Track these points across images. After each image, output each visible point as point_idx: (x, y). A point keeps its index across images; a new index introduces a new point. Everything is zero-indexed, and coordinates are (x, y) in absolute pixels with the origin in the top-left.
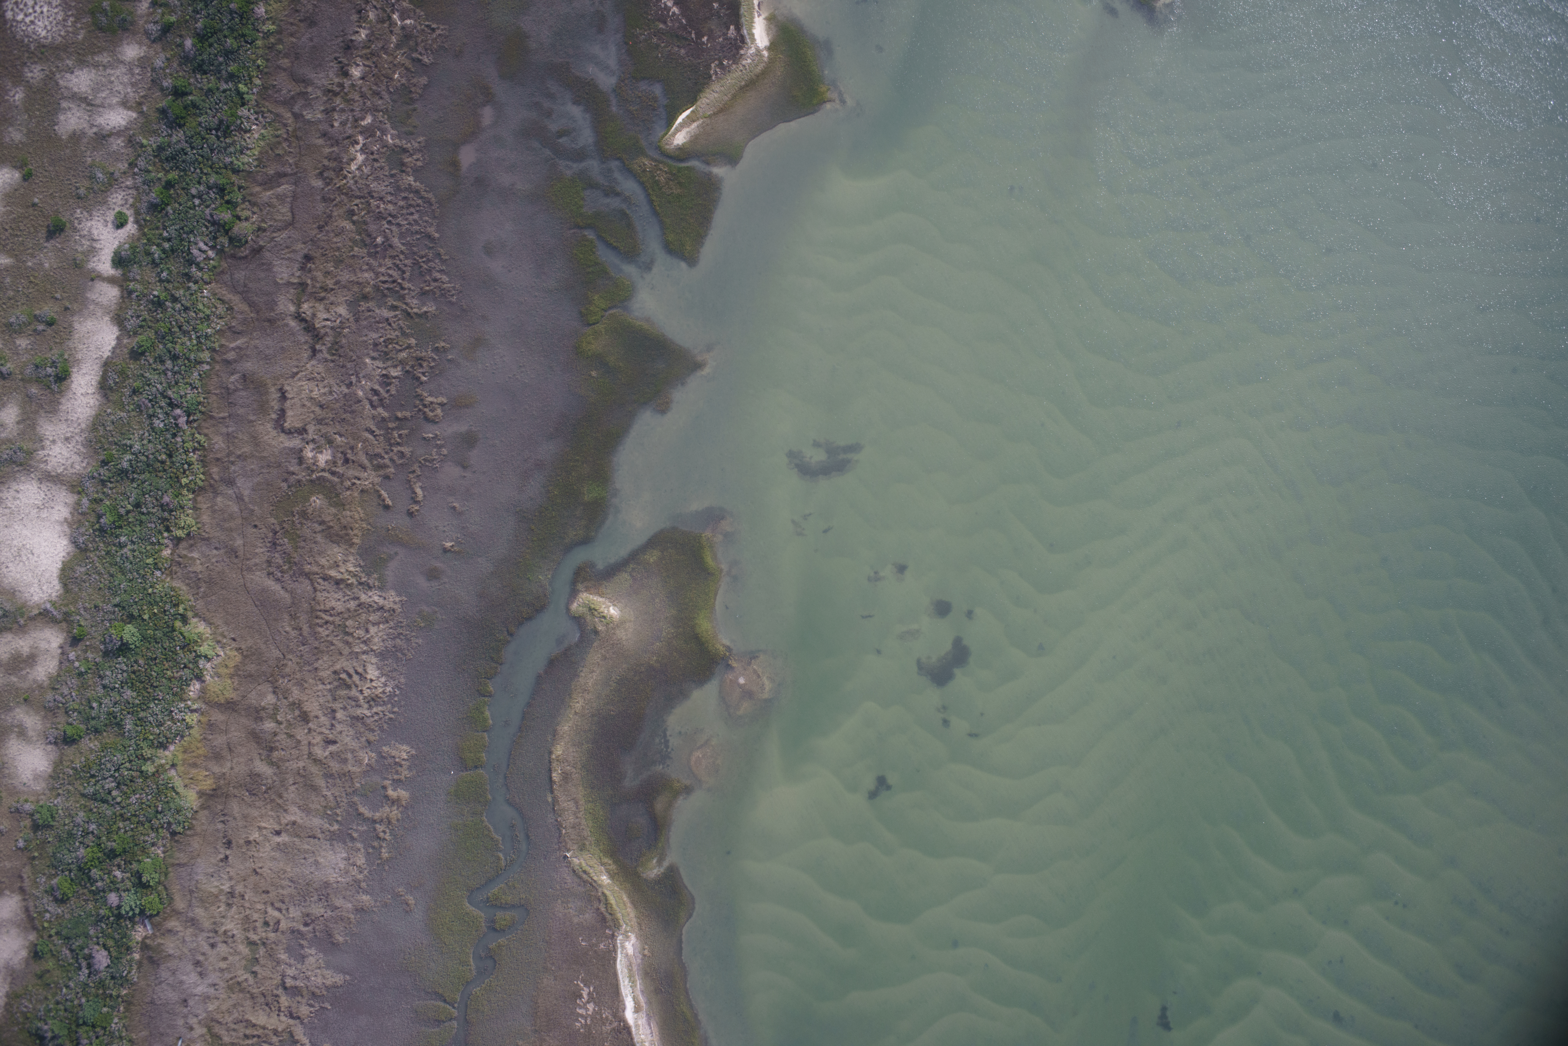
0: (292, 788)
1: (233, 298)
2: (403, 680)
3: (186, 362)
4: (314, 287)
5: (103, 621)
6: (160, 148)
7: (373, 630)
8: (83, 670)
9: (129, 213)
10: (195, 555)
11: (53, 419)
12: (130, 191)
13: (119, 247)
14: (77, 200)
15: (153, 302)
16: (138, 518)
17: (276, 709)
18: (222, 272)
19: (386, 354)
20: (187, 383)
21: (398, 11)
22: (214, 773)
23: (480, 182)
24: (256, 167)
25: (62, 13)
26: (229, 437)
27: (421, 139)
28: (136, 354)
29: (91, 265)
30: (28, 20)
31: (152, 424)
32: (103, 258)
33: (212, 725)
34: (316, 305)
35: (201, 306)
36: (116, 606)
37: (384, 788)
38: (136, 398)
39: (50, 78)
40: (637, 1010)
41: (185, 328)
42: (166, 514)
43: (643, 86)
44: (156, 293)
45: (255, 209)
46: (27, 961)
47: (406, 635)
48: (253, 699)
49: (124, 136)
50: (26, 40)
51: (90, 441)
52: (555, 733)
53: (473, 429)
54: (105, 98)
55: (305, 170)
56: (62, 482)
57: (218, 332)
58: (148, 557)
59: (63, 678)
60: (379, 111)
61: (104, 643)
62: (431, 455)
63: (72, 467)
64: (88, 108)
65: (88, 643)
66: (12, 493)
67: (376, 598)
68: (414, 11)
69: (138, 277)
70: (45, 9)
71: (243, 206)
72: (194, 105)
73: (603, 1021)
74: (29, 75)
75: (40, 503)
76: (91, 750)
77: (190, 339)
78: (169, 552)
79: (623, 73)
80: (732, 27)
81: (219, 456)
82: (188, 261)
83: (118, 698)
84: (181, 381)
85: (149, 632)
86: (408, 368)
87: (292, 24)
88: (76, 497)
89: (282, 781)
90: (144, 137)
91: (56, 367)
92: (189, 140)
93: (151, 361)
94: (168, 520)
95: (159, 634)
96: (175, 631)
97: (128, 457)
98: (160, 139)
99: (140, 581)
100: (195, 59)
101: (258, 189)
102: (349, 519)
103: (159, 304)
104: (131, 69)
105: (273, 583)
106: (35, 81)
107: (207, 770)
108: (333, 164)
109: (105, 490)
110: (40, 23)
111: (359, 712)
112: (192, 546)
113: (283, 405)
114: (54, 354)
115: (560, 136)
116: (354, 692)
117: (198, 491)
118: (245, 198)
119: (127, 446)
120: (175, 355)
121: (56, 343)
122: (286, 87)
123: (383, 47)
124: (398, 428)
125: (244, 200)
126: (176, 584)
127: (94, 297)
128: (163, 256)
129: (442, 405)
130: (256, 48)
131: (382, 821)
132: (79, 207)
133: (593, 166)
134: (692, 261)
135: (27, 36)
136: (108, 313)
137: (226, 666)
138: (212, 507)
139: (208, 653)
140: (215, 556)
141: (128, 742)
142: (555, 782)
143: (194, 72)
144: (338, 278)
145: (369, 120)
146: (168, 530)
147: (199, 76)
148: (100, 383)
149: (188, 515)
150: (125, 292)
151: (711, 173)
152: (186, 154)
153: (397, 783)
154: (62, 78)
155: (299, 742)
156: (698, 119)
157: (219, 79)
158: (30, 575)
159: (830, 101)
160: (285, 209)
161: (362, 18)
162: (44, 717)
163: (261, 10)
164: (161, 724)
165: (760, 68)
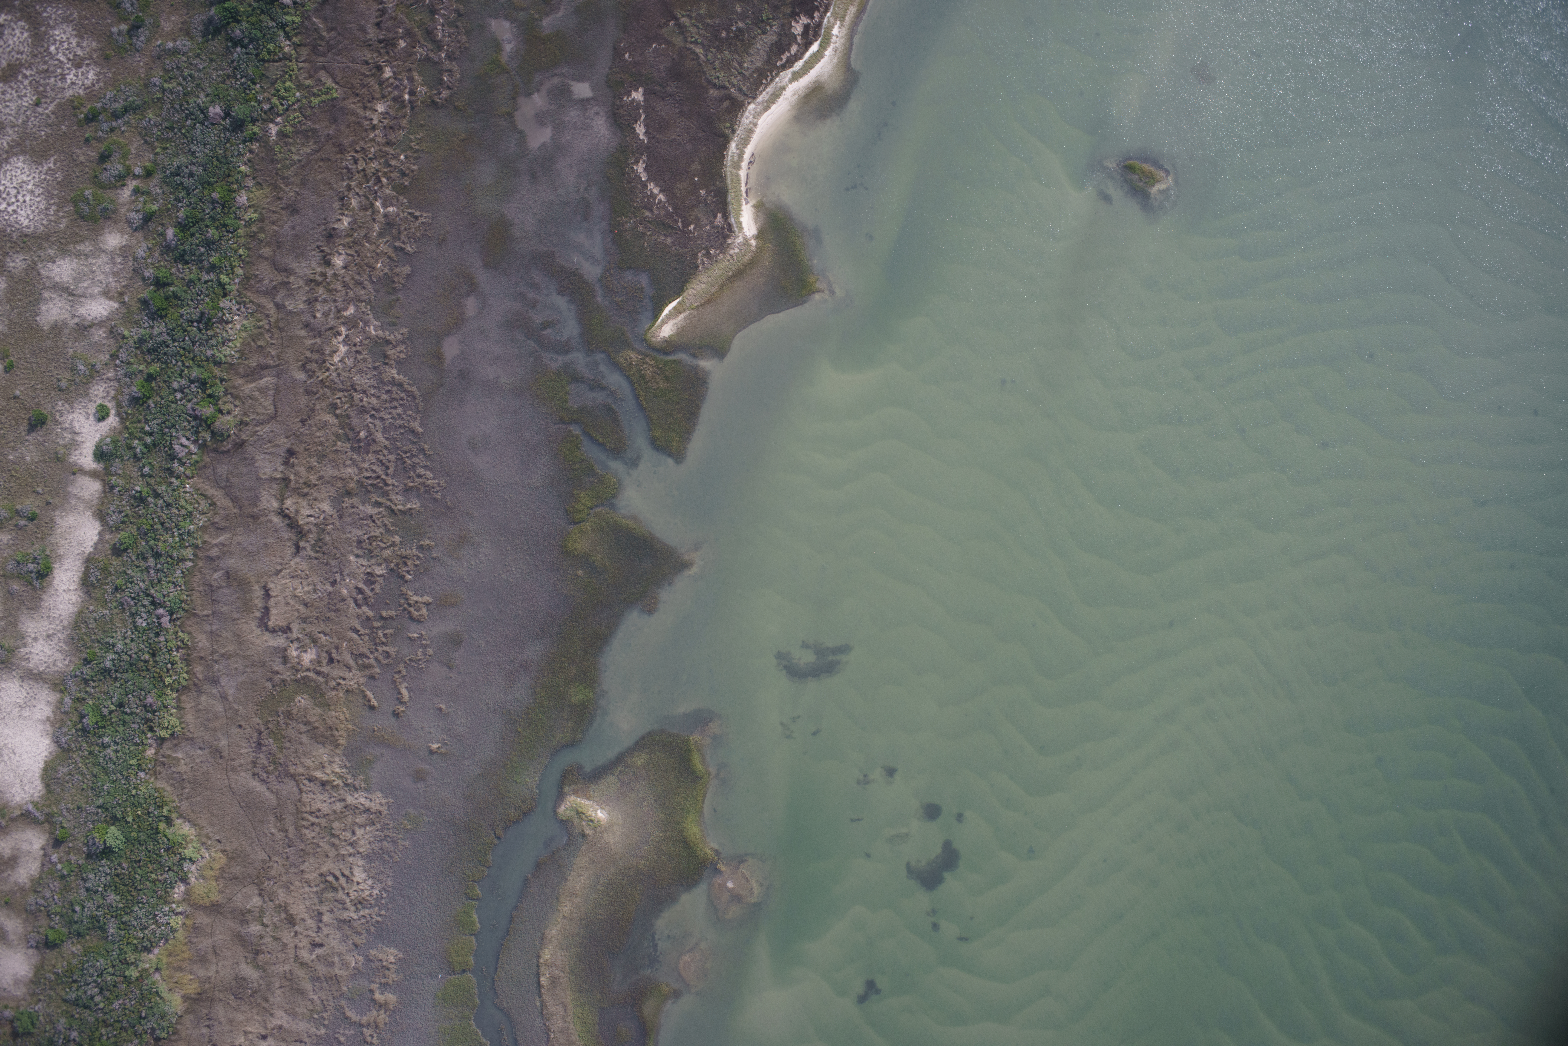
0: (278, 992)
1: (216, 493)
2: (390, 883)
3: (169, 559)
4: (297, 482)
5: (86, 822)
6: (142, 341)
7: (359, 832)
8: (66, 873)
9: (111, 405)
10: (179, 755)
11: (35, 616)
12: (112, 383)
13: (101, 440)
14: (58, 393)
15: (135, 497)
16: (121, 718)
17: (262, 911)
18: (205, 466)
19: (370, 551)
20: (170, 582)
21: (380, 198)
22: (198, 977)
23: (464, 375)
24: (238, 359)
25: (45, 202)
26: (213, 635)
27: (404, 330)
28: (118, 551)
29: (73, 459)
30: (10, 209)
31: (134, 622)
32: (85, 451)
33: (196, 928)
34: (300, 501)
35: (183, 503)
36: (99, 807)
37: (371, 991)
38: (118, 596)
39: (32, 268)
41: (167, 525)
42: (150, 715)
43: (629, 276)
44: (138, 488)
45: (237, 402)
47: (393, 837)
48: (238, 901)
49: (106, 327)
50: (9, 229)
51: (73, 639)
52: (543, 938)
53: (459, 629)
54: (86, 288)
55: (287, 362)
56: (44, 681)
57: (200, 528)
58: (132, 758)
59: (45, 880)
60: (361, 301)
61: (87, 845)
62: (416, 655)
63: (54, 665)
64: (70, 298)
65: (71, 845)
67: (362, 800)
68: (397, 198)
69: (120, 472)
70: (28, 198)
71: (225, 399)
72: (176, 296)
74: (12, 264)
75: (22, 701)
76: (74, 954)
77: (173, 537)
78: (153, 751)
79: (609, 262)
80: (719, 215)
81: (202, 654)
82: (170, 455)
83: (101, 902)
84: (164, 579)
85: (133, 834)
86: (392, 566)
87: (274, 212)
88: (58, 695)
89: (269, 985)
90: (126, 328)
91: (38, 564)
92: (171, 333)
93: (134, 558)
94: (152, 721)
95: (143, 836)
96: (159, 833)
97: (111, 656)
98: (142, 331)
99: (123, 782)
100: (176, 248)
101: (240, 381)
102: (334, 719)
103: (141, 500)
104: (113, 258)
105: (258, 784)
106: (16, 271)
107: (191, 974)
108: (316, 356)
109: (88, 689)
110: (22, 212)
111: (345, 915)
112: (176, 745)
113: (266, 602)
114: (35, 550)
115: (545, 328)
116: (341, 895)
117: (181, 690)
118: (227, 390)
119: (110, 645)
120: (157, 552)
121: (38, 538)
122: (267, 275)
123: (365, 236)
124: (383, 627)
125: (226, 393)
126: (160, 784)
127: (76, 491)
128: (145, 450)
129: (427, 604)
130: (238, 237)
131: (369, 1024)
132: (61, 400)
133: (579, 359)
134: (678, 456)
135: (10, 226)
136: (90, 508)
137: (212, 869)
138: (196, 706)
139: (193, 856)
140: (200, 756)
141: (111, 947)
142: (543, 987)
143: (175, 261)
144: (322, 473)
145: (351, 310)
146: (151, 729)
147: (180, 266)
148: (82, 579)
149: (172, 715)
150: (107, 487)
151: (698, 366)
152: (168, 346)
153: (384, 986)
154: (43, 267)
155: (285, 945)
156: (685, 310)
157: (200, 268)
158: (12, 775)
159: (819, 291)
160: (268, 403)
161: (345, 205)
162: (26, 921)
163: (242, 198)
164: (145, 928)
165: (747, 258)
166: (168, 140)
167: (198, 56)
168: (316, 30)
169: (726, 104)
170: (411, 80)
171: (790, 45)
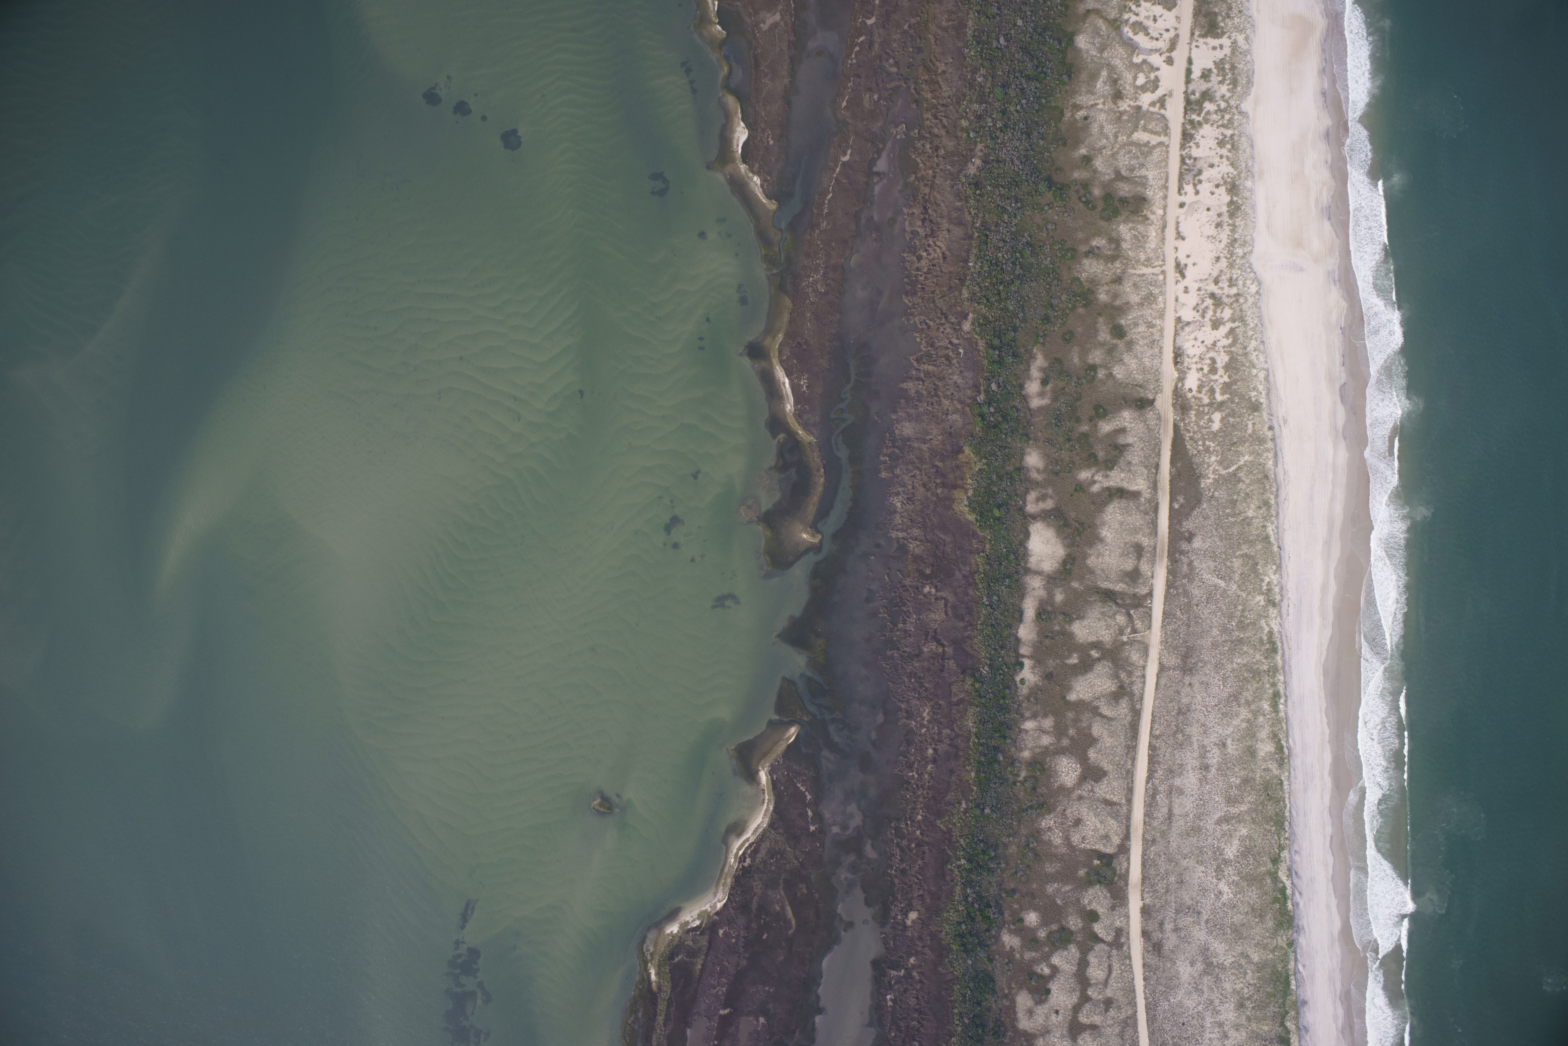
0: (927, 457)
1: (971, 652)
2: (886, 502)
3: (987, 623)
4: (938, 658)
5: (1010, 517)
6: (1009, 712)
7: (900, 522)
8: (1015, 497)
9: (1019, 685)
10: (975, 546)
11: (1041, 597)
12: (1019, 694)
13: (1021, 670)
14: (1042, 689)
15: (1005, 648)
16: (1000, 559)
17: (936, 488)
18: (977, 662)
19: (905, 633)
20: (986, 615)
21: (916, 778)
22: (959, 460)
23: (874, 706)
24: (968, 707)
25: (1057, 768)
26: (967, 594)
27: (900, 724)
28: (1009, 625)
29: (1032, 662)
30: (1071, 764)
31: (998, 597)
32: (1028, 665)
33: (962, 479)
34: (936, 651)
35: (984, 647)
36: (1005, 523)
37: (890, 460)
38: (1007, 607)
39: (1059, 740)
40: (784, 383)
41: (990, 637)
42: (989, 561)
43: (810, 751)
44: (1004, 651)
45: (966, 689)
46: (1024, 384)
47: (886, 520)
48: (946, 490)
49: (1025, 717)
50: (1071, 756)
51: (1024, 589)
52: (824, 486)
53: (867, 604)
54: (1035, 733)
55: (947, 707)
56: (1034, 571)
57: (976, 637)
58: (994, 543)
59: (1024, 493)
60: (919, 734)
61: (1008, 508)
62: (883, 593)
63: (1030, 578)
64: (1042, 728)
65: (1015, 507)
66: (1054, 566)
67: (900, 534)
68: (909, 778)
69: (1012, 657)
71: (971, 690)
72: (996, 732)
73: (797, 378)
74: (1067, 740)
75: (1042, 562)
76: (1009, 466)
77: (986, 633)
78: (986, 547)
79: (819, 756)
80: (775, 778)
81: (970, 587)
82: (991, 666)
83: (1000, 487)
85: (990, 514)
86: (896, 627)
87: (960, 769)
88: (1027, 566)
89: (931, 459)
90: (1016, 717)
91: (1042, 618)
92: (996, 716)
93: (1002, 623)
94: (988, 559)
95: (986, 513)
96: (980, 515)
97: (1007, 583)
98: (1009, 716)
99: (997, 533)
100: (998, 751)
101: (966, 698)
102: (914, 564)
103: (1002, 647)
104: (1026, 746)
105: (942, 537)
106: (1065, 738)
107: (962, 461)
108: (935, 710)
109: (1015, 569)
111: (903, 489)
113: (946, 609)
114: (1043, 623)
115: (843, 728)
116: (905, 496)
118: (971, 693)
119: (1008, 587)
120: (992, 626)
121: (1043, 628)
122: (959, 742)
123: (920, 762)
124: (897, 603)
126: (982, 534)
127: (1030, 648)
128: (1002, 667)
129: (880, 613)
130: (973, 758)
131: (890, 447)
132: (1040, 686)
133: (828, 716)
134: (784, 679)
136: (1023, 642)
137: (958, 502)
138: (971, 566)
139: (966, 507)
140: (967, 546)
141: (994, 470)
142: (822, 467)
143: (998, 746)
144: (928, 663)
145: (923, 730)
146: (987, 555)
147: (996, 744)
148: (1023, 613)
149: (980, 562)
150: (1017, 651)
151: (779, 716)
152: (997, 710)
153: (885, 462)
154: (1054, 740)
155: (926, 475)
156: (786, 738)
157: (987, 743)
158: (1042, 533)
159: (732, 750)
160: (954, 690)
161: (930, 774)
162: (1030, 477)
163: (973, 774)
164: (982, 478)
165: (762, 762)
166: (1007, 798)
167: (999, 835)
168: (950, 849)
169: (776, 826)
170: (908, 830)
171: (751, 853)
